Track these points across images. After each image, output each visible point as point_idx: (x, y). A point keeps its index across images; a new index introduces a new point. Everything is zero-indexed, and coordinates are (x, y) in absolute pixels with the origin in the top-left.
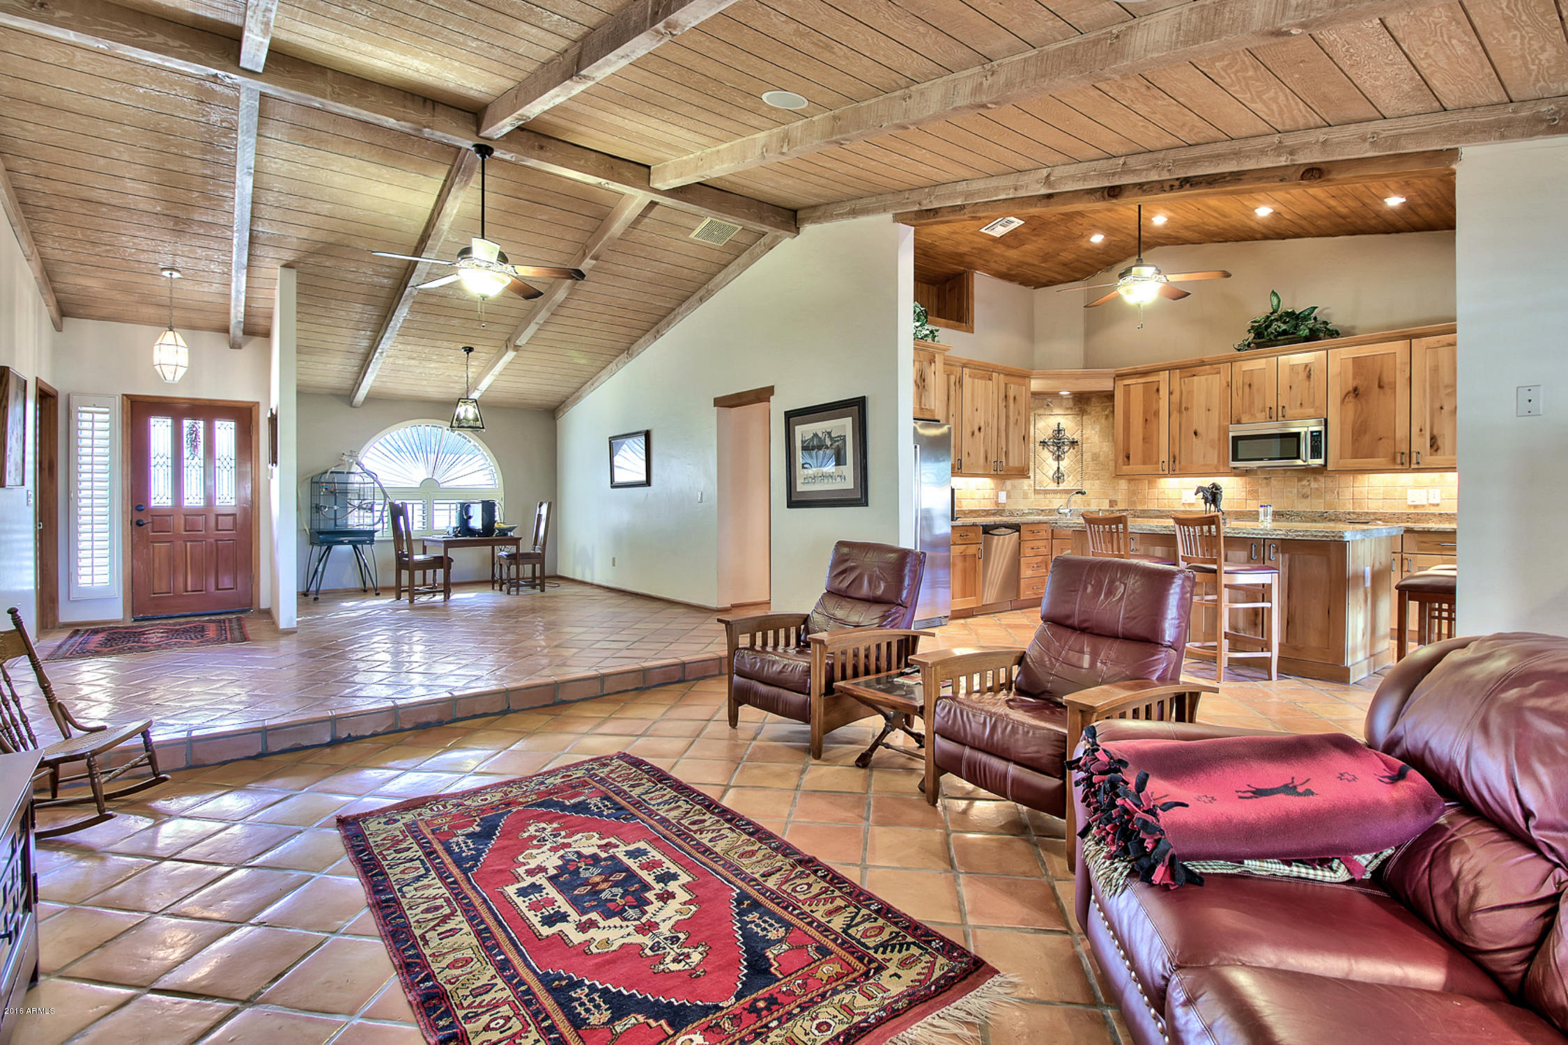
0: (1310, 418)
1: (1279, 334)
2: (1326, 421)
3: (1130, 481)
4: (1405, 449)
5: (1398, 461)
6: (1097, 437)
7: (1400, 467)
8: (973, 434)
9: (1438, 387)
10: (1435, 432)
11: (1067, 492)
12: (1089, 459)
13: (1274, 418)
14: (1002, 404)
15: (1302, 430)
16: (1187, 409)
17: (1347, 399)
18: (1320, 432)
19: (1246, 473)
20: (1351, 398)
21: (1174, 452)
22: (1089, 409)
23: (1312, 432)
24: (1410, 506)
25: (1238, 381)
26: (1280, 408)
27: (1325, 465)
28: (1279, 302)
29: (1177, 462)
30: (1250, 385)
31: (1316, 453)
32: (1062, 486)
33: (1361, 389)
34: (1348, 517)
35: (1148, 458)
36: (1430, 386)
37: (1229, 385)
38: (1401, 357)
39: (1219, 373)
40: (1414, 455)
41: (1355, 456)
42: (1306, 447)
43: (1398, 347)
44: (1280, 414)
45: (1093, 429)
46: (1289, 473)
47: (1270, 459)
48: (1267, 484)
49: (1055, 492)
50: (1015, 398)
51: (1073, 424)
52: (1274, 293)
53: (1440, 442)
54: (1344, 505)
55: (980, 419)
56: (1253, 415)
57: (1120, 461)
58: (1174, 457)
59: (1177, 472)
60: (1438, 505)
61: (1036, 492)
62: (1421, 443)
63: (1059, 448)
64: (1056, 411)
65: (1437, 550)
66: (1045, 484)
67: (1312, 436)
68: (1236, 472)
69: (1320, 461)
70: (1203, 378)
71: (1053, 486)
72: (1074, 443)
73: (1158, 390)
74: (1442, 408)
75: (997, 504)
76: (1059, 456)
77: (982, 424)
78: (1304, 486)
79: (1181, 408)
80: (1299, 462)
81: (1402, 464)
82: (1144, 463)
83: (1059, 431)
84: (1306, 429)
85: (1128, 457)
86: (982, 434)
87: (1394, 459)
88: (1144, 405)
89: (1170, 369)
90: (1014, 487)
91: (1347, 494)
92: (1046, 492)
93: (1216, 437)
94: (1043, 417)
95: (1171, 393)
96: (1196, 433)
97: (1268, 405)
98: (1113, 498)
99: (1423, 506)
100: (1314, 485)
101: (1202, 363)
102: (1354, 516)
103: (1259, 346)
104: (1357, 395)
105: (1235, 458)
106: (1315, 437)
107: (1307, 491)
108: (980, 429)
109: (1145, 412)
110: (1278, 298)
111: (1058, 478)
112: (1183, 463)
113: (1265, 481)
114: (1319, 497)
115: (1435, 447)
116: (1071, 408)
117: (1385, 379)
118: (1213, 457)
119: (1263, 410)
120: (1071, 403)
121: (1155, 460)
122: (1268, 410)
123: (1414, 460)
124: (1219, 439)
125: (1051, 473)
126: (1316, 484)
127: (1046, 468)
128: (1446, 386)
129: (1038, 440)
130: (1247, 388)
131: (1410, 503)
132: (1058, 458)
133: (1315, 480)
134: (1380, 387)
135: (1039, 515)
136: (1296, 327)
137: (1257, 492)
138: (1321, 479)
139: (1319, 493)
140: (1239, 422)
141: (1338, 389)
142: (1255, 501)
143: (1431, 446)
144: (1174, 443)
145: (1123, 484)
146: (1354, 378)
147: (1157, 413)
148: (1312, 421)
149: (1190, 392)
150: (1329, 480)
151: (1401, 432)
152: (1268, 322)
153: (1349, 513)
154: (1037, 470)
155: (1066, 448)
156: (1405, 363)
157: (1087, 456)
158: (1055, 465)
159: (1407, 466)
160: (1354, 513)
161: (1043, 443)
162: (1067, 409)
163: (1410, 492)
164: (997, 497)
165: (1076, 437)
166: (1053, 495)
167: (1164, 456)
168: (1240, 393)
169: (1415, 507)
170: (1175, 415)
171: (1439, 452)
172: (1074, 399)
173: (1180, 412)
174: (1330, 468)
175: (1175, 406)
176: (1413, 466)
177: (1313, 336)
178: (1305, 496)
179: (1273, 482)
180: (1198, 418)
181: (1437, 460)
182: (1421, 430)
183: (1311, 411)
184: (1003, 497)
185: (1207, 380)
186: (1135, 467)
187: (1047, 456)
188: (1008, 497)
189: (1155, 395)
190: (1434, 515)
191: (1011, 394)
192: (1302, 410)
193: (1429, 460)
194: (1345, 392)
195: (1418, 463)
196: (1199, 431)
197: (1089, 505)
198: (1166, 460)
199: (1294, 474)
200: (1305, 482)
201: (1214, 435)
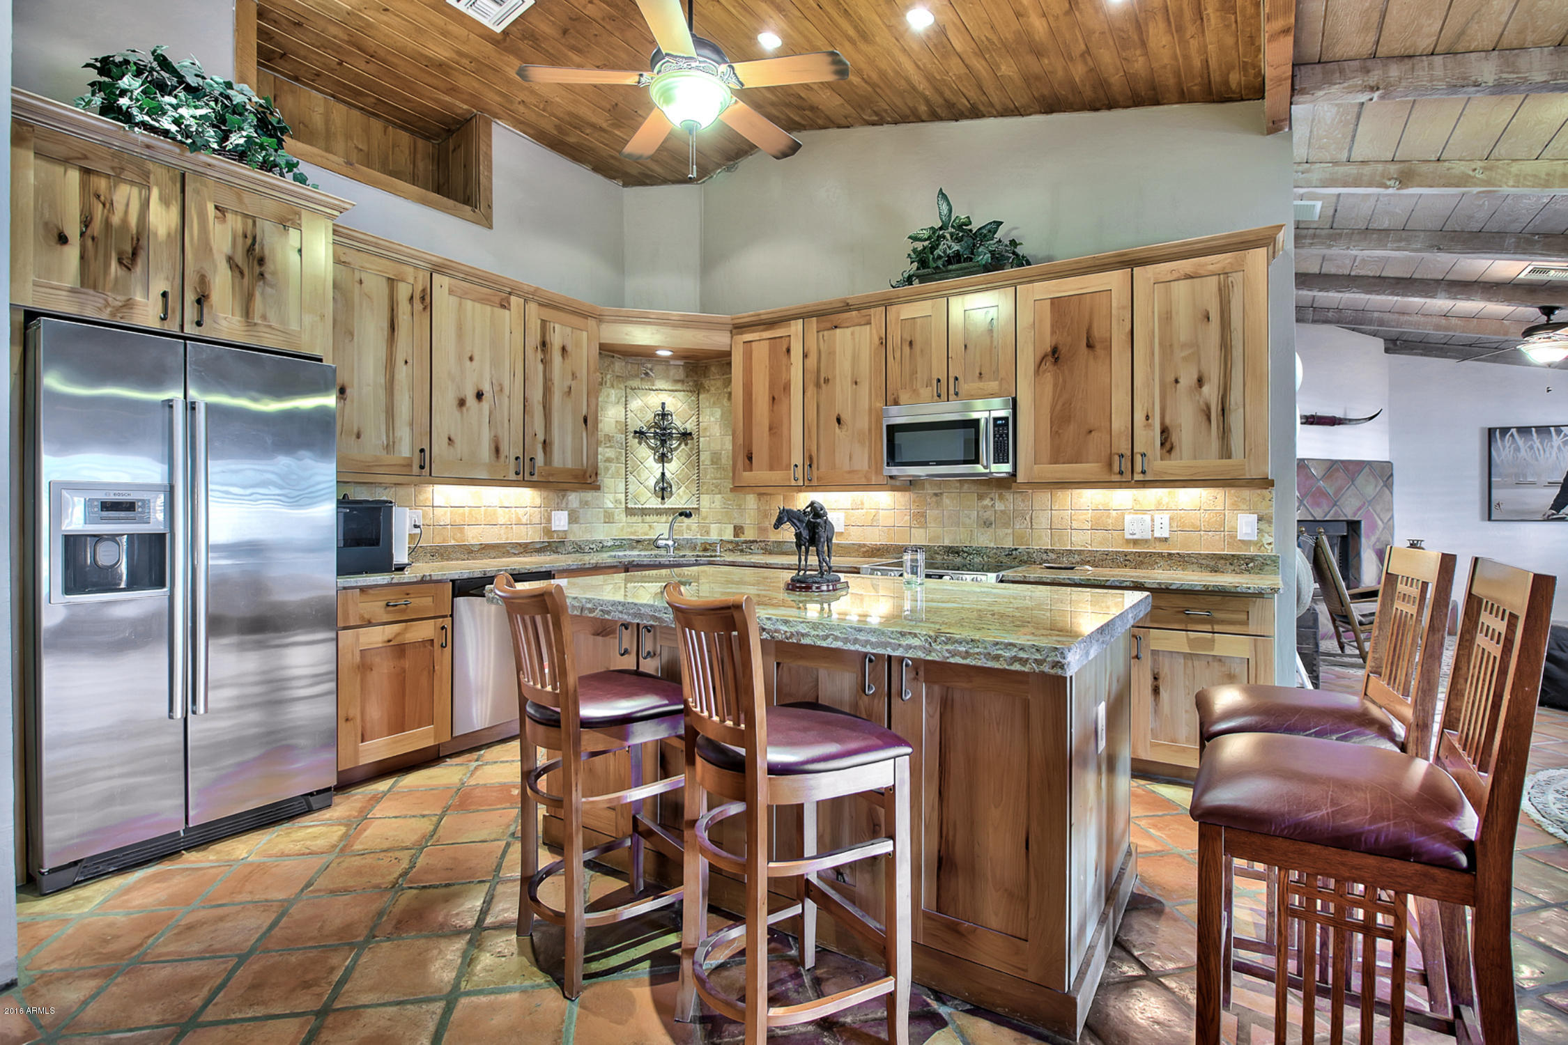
0: (993, 395)
1: (950, 260)
2: (1015, 401)
3: (760, 495)
4: (1125, 448)
5: (1116, 468)
6: (717, 427)
7: (1117, 478)
8: (462, 403)
9: (1171, 346)
10: (1168, 421)
11: (672, 510)
12: (708, 462)
13: (944, 396)
14: (535, 358)
15: (981, 415)
16: (827, 381)
17: (1043, 367)
18: (1006, 419)
19: (911, 484)
20: (1048, 364)
21: (810, 451)
22: (706, 383)
23: (996, 419)
24: (1128, 541)
25: (895, 336)
26: (952, 381)
27: (1014, 475)
28: (950, 211)
29: (814, 466)
30: (911, 343)
31: (1001, 457)
32: (670, 503)
33: (1063, 350)
34: (1045, 557)
35: (776, 462)
36: (1160, 344)
37: (884, 342)
38: (1119, 299)
39: (869, 323)
40: (1138, 459)
41: (1055, 460)
42: (987, 447)
43: (1114, 280)
44: (952, 391)
45: (712, 414)
46: (966, 486)
47: (939, 463)
48: (939, 504)
49: (658, 512)
50: (564, 349)
51: (685, 406)
52: (945, 197)
53: (1174, 438)
54: (1040, 537)
55: (480, 375)
56: (915, 391)
57: (740, 465)
58: (811, 458)
59: (815, 483)
60: (1166, 539)
61: (630, 512)
62: (1147, 439)
63: (663, 442)
64: (660, 384)
65: (1180, 621)
66: (643, 500)
67: (995, 425)
68: (893, 484)
69: (1006, 468)
70: (848, 331)
71: (655, 503)
72: (686, 436)
73: (788, 351)
74: (1177, 381)
75: (548, 531)
76: (663, 455)
77: (486, 388)
78: (985, 507)
79: (819, 381)
80: (979, 468)
81: (1121, 473)
82: (771, 468)
83: (664, 415)
84: (986, 414)
85: (750, 458)
86: (486, 405)
87: (1110, 465)
88: (771, 375)
89: (804, 315)
90: (585, 504)
91: (1043, 520)
92: (644, 512)
93: (866, 426)
94: (640, 393)
95: (805, 356)
96: (839, 421)
97: (935, 377)
98: (737, 522)
99: (1146, 541)
100: (999, 506)
101: (847, 307)
102: (1053, 556)
103: (923, 279)
104: (1057, 360)
105: (892, 459)
106: (1000, 425)
107: (989, 514)
108: (479, 396)
109: (772, 385)
110: (949, 204)
111: (663, 489)
112: (823, 469)
113: (934, 499)
114: (1006, 525)
115: (1168, 446)
116: (682, 381)
117: (1096, 333)
118: (862, 460)
119: (928, 384)
120: (681, 374)
121: (785, 461)
122: (935, 382)
123: (1138, 468)
124: (870, 430)
125: (651, 482)
126: (1002, 504)
127: (645, 474)
128: (1184, 346)
129: (631, 429)
130: (907, 349)
131: (1128, 536)
132: (663, 459)
133: (1001, 497)
134: (1090, 346)
135: (633, 548)
136: (973, 250)
137: (924, 515)
138: (1009, 496)
139: (1006, 520)
140: (896, 403)
141: (1031, 348)
142: (922, 531)
143: (1162, 444)
144: (810, 437)
145: (751, 501)
146: (1053, 332)
147: (787, 388)
148: (997, 402)
149: (832, 353)
150: (1019, 498)
151: (1119, 423)
152: (935, 237)
153: (1046, 552)
154: (631, 478)
155: (675, 444)
156: (1124, 308)
157: (705, 456)
158: (657, 469)
159: (1127, 476)
160: (1053, 551)
161: (640, 434)
162: (677, 381)
163: (1128, 518)
164: (549, 520)
165: (690, 426)
166: (655, 518)
167: (797, 458)
168: (898, 355)
169: (1136, 542)
170: (811, 390)
171: (1173, 454)
172: (686, 366)
173: (818, 385)
174: (1021, 478)
175: (811, 377)
176: (1138, 477)
177: (997, 262)
178: (987, 524)
179: (946, 501)
180: (842, 396)
181: (1172, 466)
182: (1147, 418)
183: (994, 385)
184: (560, 521)
185: (853, 334)
186: (760, 474)
187: (645, 454)
188: (573, 519)
189: (784, 360)
190: (1161, 555)
191: (556, 340)
192: (981, 385)
193: (1159, 465)
194: (1039, 355)
195: (1143, 472)
196: (843, 417)
197: (708, 533)
198: (800, 464)
199: (974, 488)
200: (987, 502)
201: (863, 423)
